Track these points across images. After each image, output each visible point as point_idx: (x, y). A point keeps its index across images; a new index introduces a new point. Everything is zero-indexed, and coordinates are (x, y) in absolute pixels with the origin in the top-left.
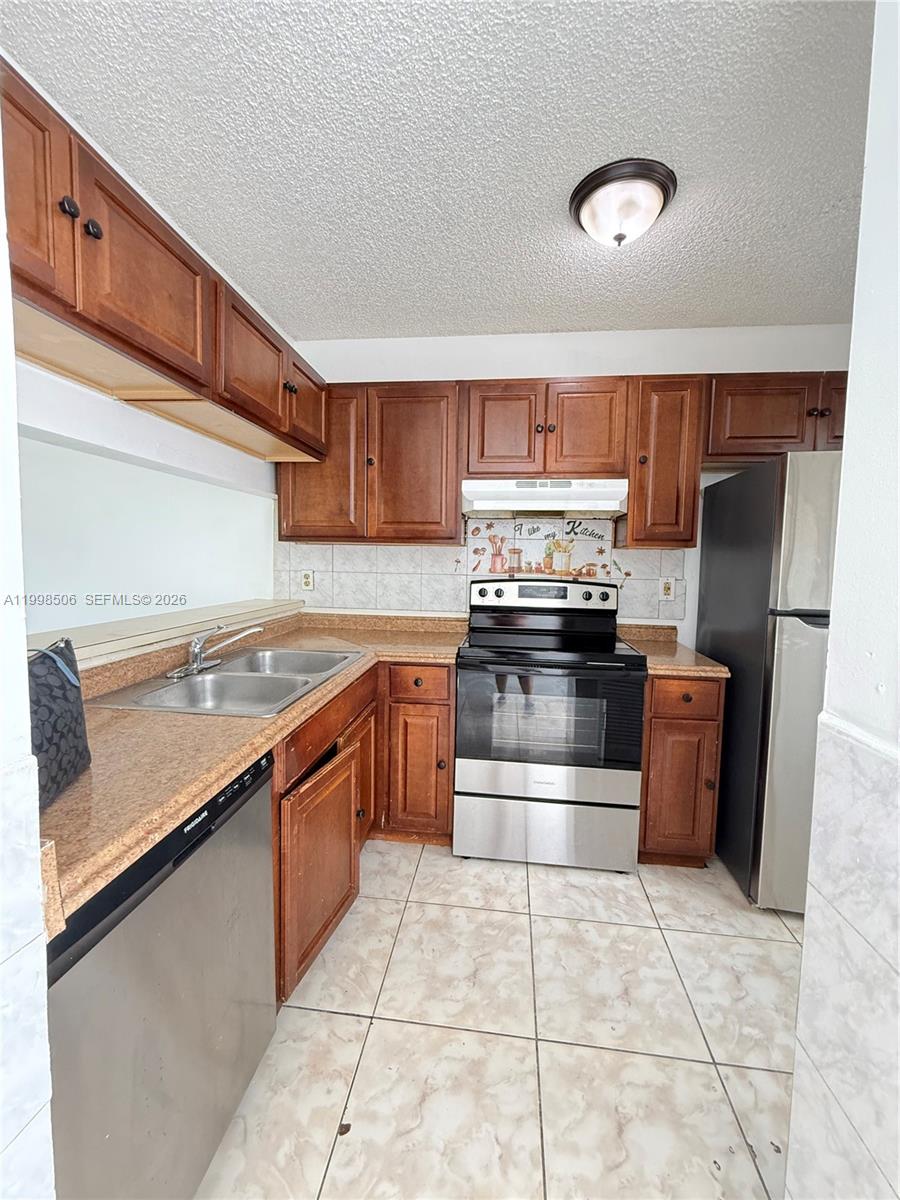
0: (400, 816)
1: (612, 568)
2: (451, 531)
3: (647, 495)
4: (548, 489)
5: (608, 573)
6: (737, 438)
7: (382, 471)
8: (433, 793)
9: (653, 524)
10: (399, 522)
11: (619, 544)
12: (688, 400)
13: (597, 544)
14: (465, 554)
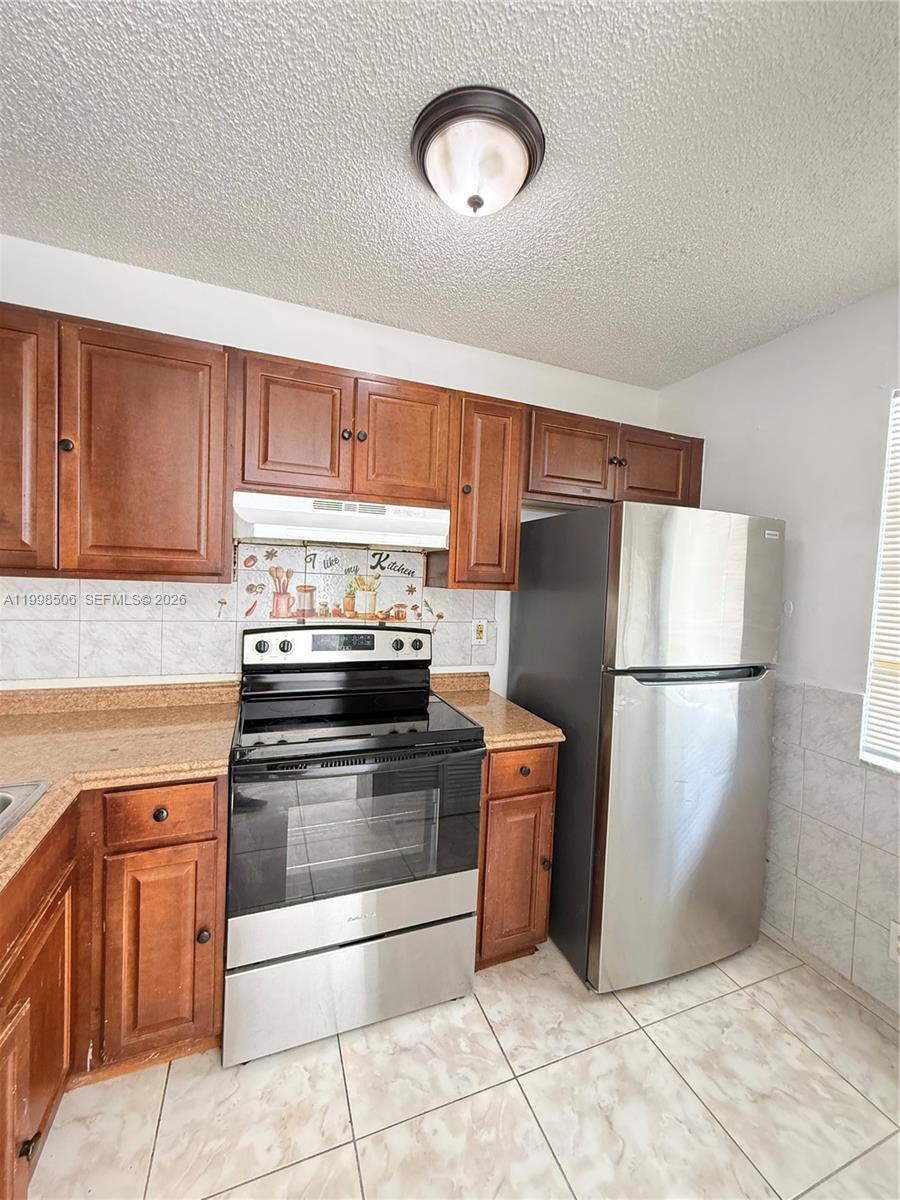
0: (124, 1042)
1: (423, 610)
2: (216, 563)
3: (470, 531)
4: (356, 514)
5: (419, 615)
6: (553, 477)
7: (89, 463)
8: (187, 982)
9: (476, 564)
10: (124, 548)
11: (431, 581)
12: (510, 428)
13: (406, 582)
14: (235, 593)
